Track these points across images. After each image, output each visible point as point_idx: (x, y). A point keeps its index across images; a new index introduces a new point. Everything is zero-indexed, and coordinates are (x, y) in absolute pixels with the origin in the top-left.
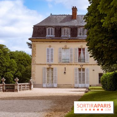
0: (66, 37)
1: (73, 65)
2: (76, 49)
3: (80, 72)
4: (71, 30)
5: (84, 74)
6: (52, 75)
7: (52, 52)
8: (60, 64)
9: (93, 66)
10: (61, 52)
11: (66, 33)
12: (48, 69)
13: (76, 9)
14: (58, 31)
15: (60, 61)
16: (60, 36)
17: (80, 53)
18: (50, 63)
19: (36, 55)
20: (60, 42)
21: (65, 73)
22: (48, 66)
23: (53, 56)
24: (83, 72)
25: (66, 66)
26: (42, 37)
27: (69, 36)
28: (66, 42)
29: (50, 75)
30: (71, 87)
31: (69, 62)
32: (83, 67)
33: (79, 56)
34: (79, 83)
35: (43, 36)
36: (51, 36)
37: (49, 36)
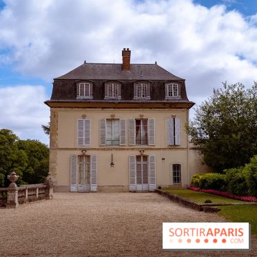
0: (113, 100)
1: (126, 151)
2: (131, 122)
3: (139, 163)
4: (122, 88)
5: (146, 166)
6: (87, 169)
7: (87, 127)
8: (103, 148)
9: (162, 151)
10: (103, 127)
11: (113, 93)
12: (81, 157)
13: (130, 52)
14: (99, 89)
15: (103, 143)
16: (103, 97)
17: (138, 129)
18: (85, 145)
19: (58, 132)
20: (103, 108)
21: (112, 164)
22: (80, 153)
23: (89, 135)
24: (145, 163)
25: (114, 152)
26: (69, 98)
27: (120, 97)
28: (114, 108)
29: (85, 168)
30: (122, 189)
31: (119, 145)
32: (145, 153)
33: (137, 133)
34: (137, 183)
35: (72, 98)
36: (86, 97)
37: (82, 97)
